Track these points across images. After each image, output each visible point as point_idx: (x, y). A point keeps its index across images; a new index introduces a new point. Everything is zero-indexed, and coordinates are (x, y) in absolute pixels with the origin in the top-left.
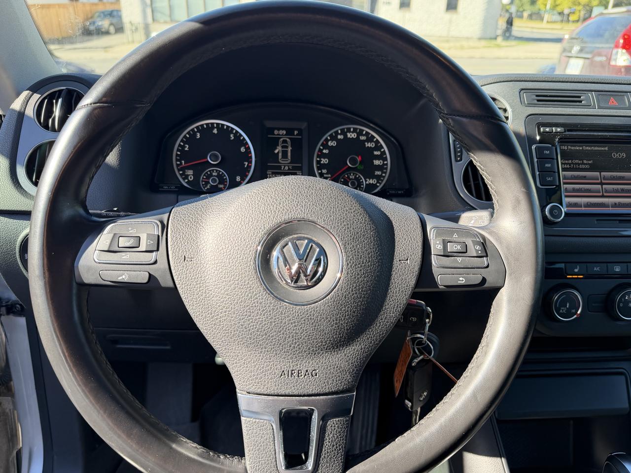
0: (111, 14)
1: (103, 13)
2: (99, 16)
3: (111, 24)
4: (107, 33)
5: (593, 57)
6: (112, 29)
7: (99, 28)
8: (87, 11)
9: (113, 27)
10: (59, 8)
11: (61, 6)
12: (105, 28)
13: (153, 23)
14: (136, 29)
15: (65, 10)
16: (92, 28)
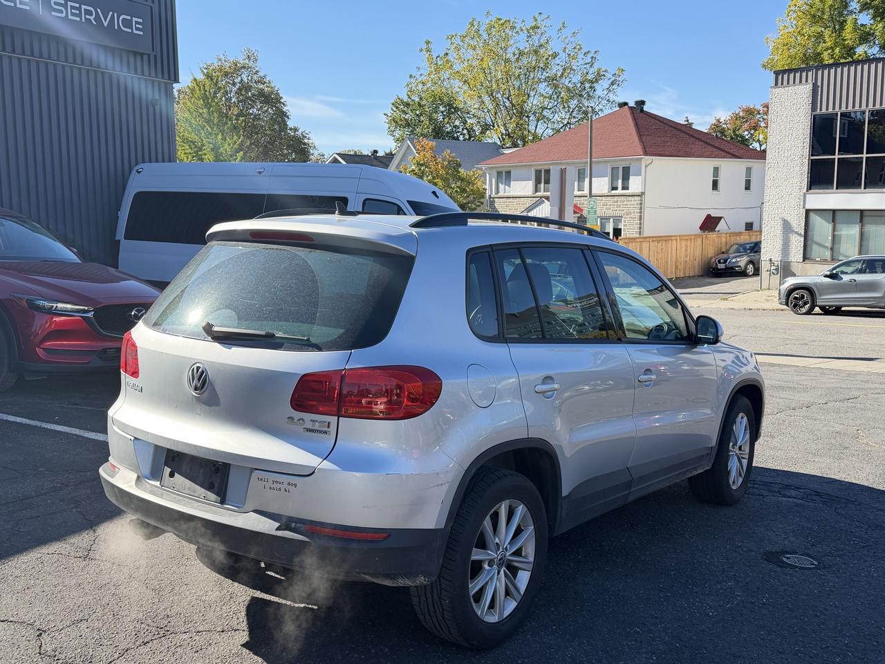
0: (752, 248)
1: (743, 245)
2: (736, 251)
3: (751, 262)
4: (743, 274)
6: (750, 269)
7: (731, 266)
8: (721, 243)
9: (751, 266)
10: (680, 240)
11: (684, 238)
12: (740, 266)
13: (804, 260)
14: (777, 270)
15: (689, 242)
16: (721, 266)
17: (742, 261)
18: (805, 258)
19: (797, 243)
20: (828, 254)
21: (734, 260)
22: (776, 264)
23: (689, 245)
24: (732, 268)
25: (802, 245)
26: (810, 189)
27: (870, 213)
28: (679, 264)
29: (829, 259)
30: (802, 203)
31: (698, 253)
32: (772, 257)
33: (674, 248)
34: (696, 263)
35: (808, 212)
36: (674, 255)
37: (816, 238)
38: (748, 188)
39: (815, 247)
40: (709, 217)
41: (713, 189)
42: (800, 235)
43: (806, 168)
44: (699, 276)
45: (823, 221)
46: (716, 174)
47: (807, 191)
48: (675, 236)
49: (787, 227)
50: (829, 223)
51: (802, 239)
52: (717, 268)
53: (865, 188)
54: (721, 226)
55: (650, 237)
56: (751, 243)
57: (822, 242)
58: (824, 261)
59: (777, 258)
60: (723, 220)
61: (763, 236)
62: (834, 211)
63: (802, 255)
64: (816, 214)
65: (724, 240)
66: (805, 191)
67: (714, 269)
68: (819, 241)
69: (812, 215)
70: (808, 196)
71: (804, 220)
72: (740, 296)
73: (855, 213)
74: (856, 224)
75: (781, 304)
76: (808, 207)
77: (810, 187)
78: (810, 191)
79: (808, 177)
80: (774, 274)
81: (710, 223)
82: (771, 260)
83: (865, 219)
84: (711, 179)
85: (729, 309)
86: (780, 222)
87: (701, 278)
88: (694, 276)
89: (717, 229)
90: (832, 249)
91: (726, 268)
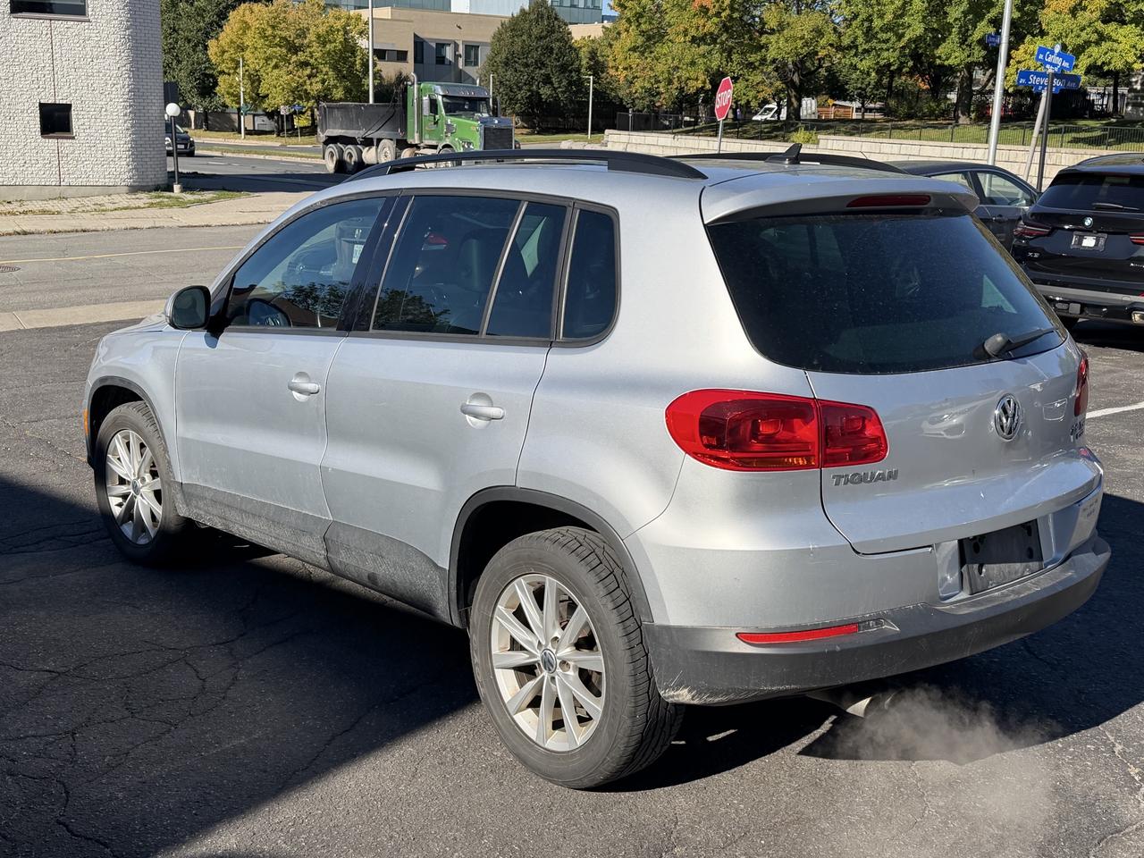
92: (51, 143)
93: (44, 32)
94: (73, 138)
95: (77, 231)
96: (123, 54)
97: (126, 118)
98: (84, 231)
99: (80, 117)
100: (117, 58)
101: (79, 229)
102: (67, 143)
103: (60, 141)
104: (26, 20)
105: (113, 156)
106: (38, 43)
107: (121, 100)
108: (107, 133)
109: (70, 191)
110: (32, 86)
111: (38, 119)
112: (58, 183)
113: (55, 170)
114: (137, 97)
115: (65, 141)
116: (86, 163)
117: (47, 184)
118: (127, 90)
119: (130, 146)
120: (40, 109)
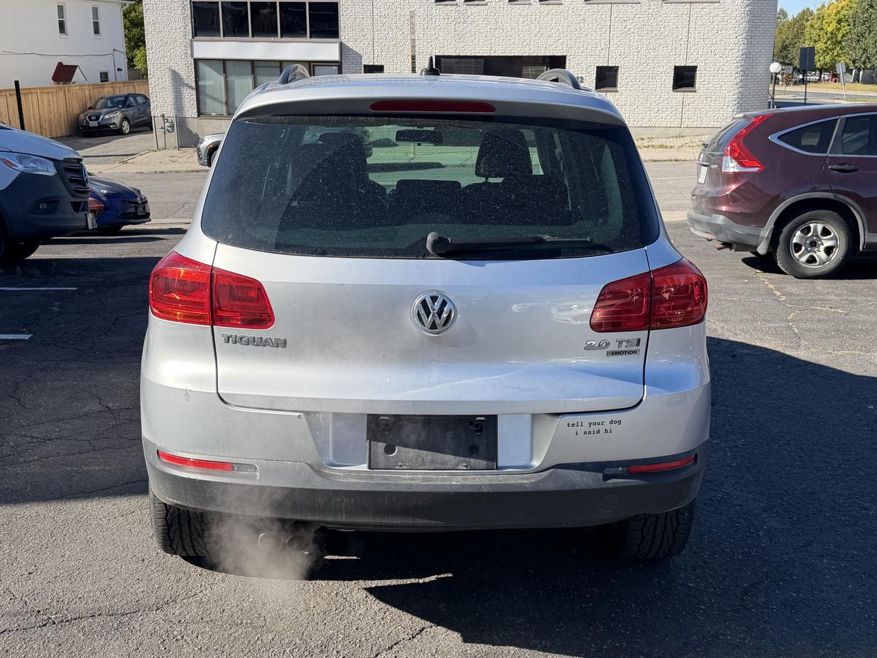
0: (123, 102)
1: (111, 99)
2: (106, 106)
3: (125, 118)
4: (119, 133)
5: (710, 164)
6: (126, 127)
7: (104, 123)
8: (85, 97)
9: (126, 123)
10: (41, 93)
11: (45, 91)
12: (115, 124)
13: (199, 116)
14: (172, 126)
15: (51, 96)
16: (93, 124)
17: (116, 117)
18: (200, 114)
19: (189, 97)
20: (223, 110)
21: (107, 117)
22: (170, 120)
23: (51, 99)
24: (106, 126)
25: (195, 99)
26: (196, 36)
27: (262, 64)
28: (43, 123)
29: (225, 114)
30: (189, 52)
31: (62, 109)
32: (164, 113)
33: (36, 104)
34: (62, 120)
35: (196, 61)
36: (37, 112)
37: (209, 91)
38: (97, 31)
39: (208, 101)
40: (60, 65)
41: (60, 32)
42: (191, 87)
43: (188, 12)
44: (67, 136)
45: (214, 72)
46: (61, 14)
47: (193, 38)
48: (33, 89)
49: (176, 79)
50: (220, 74)
51: (194, 92)
52: (89, 127)
53: (281, 37)
54: (77, 76)
55: (6, 91)
56: (121, 97)
57: (215, 96)
58: (219, 117)
59: (170, 113)
60: (78, 69)
61: (150, 89)
62: (224, 61)
63: (196, 110)
64: (206, 64)
65: (87, 93)
66: (191, 37)
67: (84, 127)
68: (211, 94)
69: (201, 65)
70: (195, 43)
71: (193, 70)
72: (139, 158)
73: (246, 63)
74: (248, 75)
75: (202, 165)
76: (197, 56)
77: (195, 34)
78: (196, 38)
79: (192, 22)
80: (169, 132)
81: (64, 74)
82: (163, 116)
83: (258, 70)
84: (57, 20)
85: (137, 173)
86: (168, 73)
87: (70, 138)
88: (62, 137)
89: (73, 80)
90: (226, 103)
91: (100, 126)
92: (679, 95)
93: (685, 13)
94: (695, 91)
95: (671, 160)
96: (741, 26)
97: (737, 75)
98: (676, 160)
99: (703, 75)
100: (737, 29)
101: (673, 159)
102: (690, 95)
103: (685, 94)
104: (673, 5)
105: (722, 105)
106: (680, 21)
107: (735, 61)
108: (721, 87)
109: (687, 132)
110: (671, 54)
111: (672, 78)
112: (679, 126)
113: (679, 115)
114: (749, 59)
115: (689, 94)
116: (702, 110)
117: (672, 126)
118: (741, 53)
119: (736, 96)
120: (675, 71)
